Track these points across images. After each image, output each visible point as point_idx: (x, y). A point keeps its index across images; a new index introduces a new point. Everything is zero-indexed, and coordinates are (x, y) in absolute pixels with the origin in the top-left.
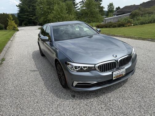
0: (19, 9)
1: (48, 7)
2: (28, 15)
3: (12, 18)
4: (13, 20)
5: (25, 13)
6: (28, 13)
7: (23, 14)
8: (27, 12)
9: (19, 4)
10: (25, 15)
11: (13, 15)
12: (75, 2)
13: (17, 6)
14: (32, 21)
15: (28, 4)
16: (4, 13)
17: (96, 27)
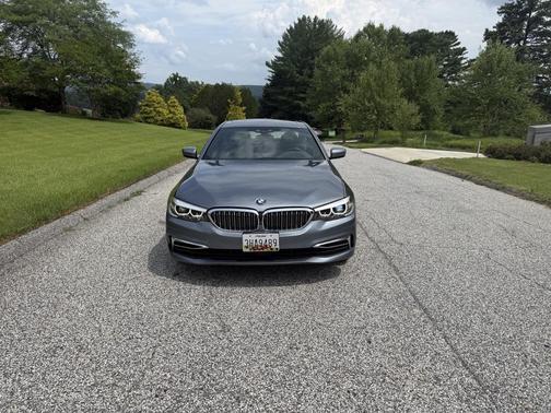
0: (271, 74)
1: (348, 72)
2: (291, 94)
3: (240, 100)
4: (241, 106)
5: (285, 89)
6: (294, 88)
7: (279, 91)
8: (292, 86)
9: (273, 58)
10: (283, 94)
11: (246, 91)
12: (462, 59)
13: (267, 64)
14: (301, 112)
15: (299, 62)
16: (224, 85)
17: (486, 153)
